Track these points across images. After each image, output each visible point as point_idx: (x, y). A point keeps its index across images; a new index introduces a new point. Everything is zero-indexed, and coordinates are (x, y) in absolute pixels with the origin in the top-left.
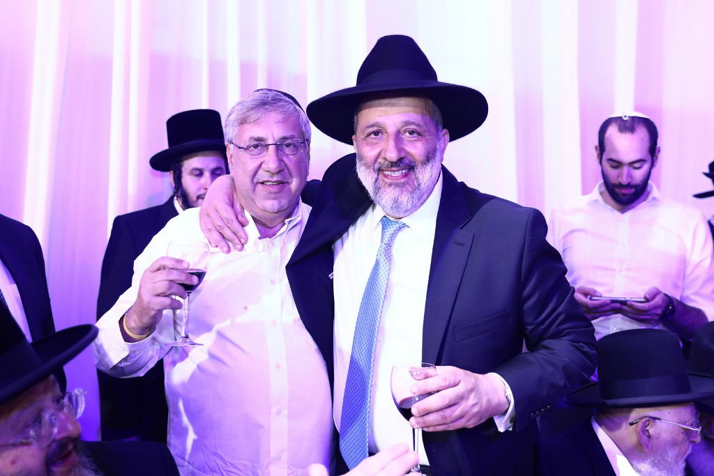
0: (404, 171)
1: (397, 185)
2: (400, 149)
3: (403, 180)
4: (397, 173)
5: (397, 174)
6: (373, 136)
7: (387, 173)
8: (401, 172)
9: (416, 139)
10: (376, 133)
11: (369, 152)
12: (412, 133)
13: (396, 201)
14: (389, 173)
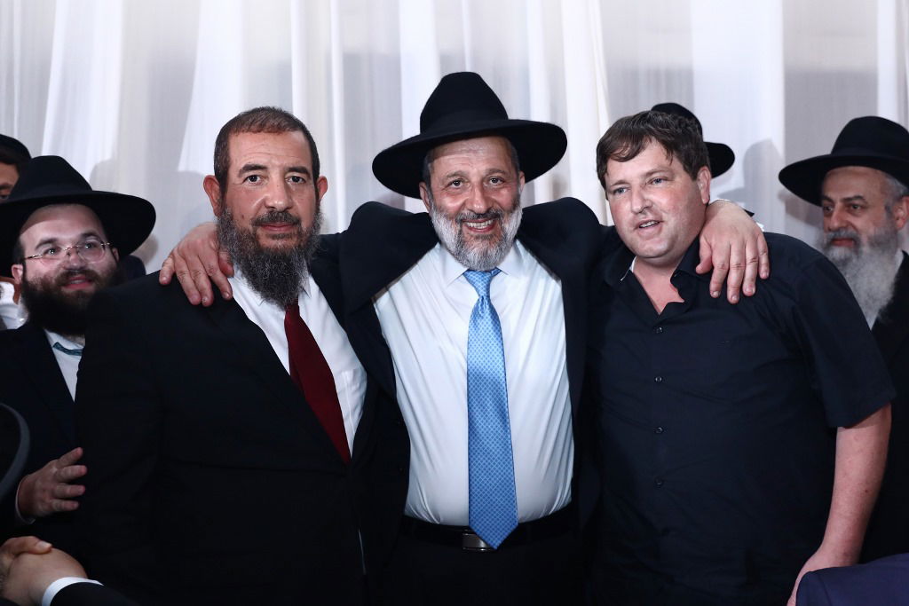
0: (490, 222)
1: (484, 238)
2: (486, 198)
3: (490, 232)
4: (483, 224)
5: (483, 226)
6: (453, 186)
7: (472, 225)
8: (487, 223)
9: (502, 186)
10: (457, 183)
11: (451, 204)
12: (495, 180)
13: (485, 254)
14: (475, 225)
